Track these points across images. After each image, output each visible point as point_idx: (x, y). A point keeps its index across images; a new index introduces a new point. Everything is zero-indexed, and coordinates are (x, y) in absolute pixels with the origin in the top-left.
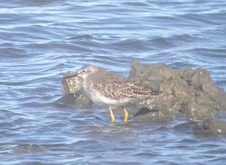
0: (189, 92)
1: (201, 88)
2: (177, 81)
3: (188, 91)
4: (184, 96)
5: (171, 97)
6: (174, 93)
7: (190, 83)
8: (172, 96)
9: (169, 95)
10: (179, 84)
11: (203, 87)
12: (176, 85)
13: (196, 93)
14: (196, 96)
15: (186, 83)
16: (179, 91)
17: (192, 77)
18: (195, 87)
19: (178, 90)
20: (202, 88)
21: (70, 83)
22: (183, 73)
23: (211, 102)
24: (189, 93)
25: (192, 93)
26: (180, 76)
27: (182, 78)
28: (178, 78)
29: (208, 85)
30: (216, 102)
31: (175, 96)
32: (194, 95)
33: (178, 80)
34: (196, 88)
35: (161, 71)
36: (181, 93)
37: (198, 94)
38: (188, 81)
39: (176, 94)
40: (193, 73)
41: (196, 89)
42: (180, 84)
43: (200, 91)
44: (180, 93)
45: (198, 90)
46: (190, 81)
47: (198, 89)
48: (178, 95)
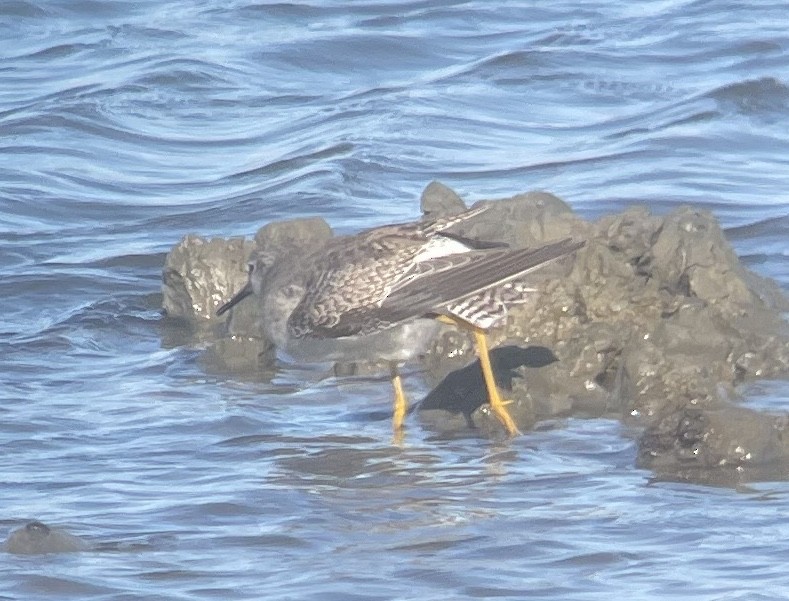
0: (637, 303)
1: (683, 285)
2: (594, 262)
3: (634, 299)
4: (622, 317)
5: (569, 325)
6: (583, 310)
7: (646, 269)
8: (575, 320)
9: (562, 319)
10: (601, 273)
11: (692, 283)
12: (593, 277)
13: (666, 305)
14: (665, 315)
15: (629, 268)
16: (599, 301)
17: (653, 242)
18: (665, 285)
19: (596, 296)
20: (689, 286)
21: (193, 279)
22: (620, 232)
23: (718, 339)
24: (640, 307)
25: (652, 307)
26: (608, 242)
27: (614, 248)
28: (601, 250)
29: (712, 274)
30: (738, 336)
31: (586, 321)
32: (660, 312)
33: (600, 258)
34: (666, 288)
35: (534, 228)
36: (609, 308)
37: (670, 311)
38: (636, 261)
39: (588, 313)
40: (656, 230)
41: (665, 291)
42: (606, 271)
43: (682, 297)
44: (603, 308)
45: (673, 293)
46: (647, 262)
47: (673, 289)
48: (598, 316)
